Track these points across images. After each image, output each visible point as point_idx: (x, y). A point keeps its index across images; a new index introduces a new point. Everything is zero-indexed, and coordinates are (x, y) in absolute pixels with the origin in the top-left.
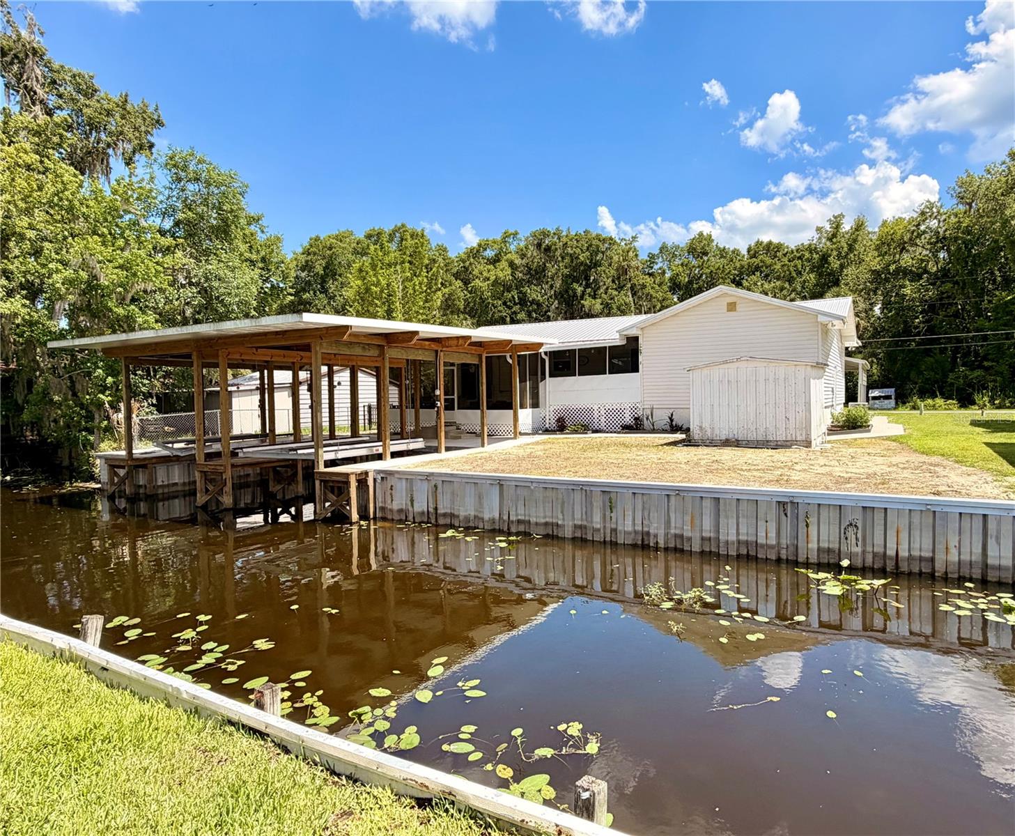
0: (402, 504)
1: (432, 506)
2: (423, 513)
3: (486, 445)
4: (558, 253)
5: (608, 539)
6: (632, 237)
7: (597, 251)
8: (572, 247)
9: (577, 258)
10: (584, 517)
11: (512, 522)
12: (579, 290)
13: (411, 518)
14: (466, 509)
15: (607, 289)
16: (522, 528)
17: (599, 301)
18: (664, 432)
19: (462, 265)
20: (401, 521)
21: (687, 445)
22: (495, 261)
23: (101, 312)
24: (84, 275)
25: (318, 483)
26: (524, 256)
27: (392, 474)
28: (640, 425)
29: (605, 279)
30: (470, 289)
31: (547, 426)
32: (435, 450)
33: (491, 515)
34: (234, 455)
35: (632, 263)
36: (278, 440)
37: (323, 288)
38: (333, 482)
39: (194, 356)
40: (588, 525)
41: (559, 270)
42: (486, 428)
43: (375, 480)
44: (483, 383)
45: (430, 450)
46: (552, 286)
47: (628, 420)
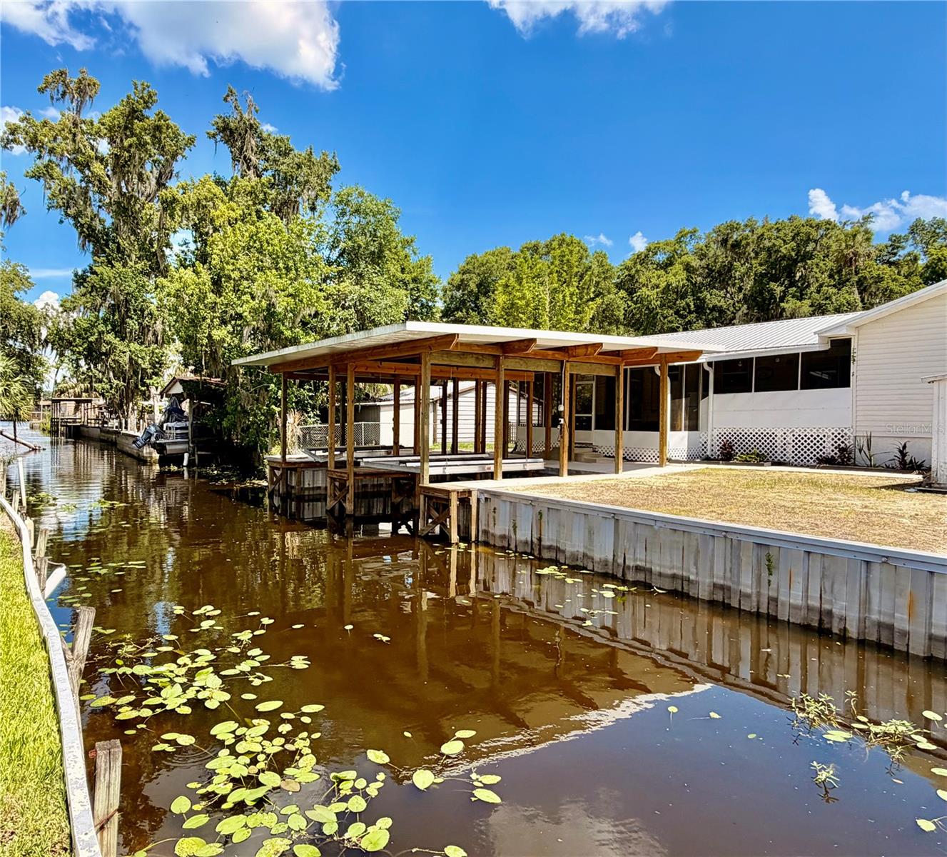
0: (505, 530)
1: (536, 536)
2: (526, 542)
3: (620, 471)
4: (749, 249)
5: (763, 610)
6: (864, 219)
7: (808, 240)
8: (770, 239)
9: (778, 251)
10: (728, 575)
11: (629, 567)
12: (778, 289)
13: (513, 546)
14: (574, 545)
15: (821, 286)
16: (641, 577)
17: (808, 302)
18: (889, 469)
19: (627, 273)
20: (503, 549)
21: (924, 491)
22: (666, 266)
23: (276, 334)
24: (264, 304)
25: (422, 497)
26: (703, 256)
27: (496, 495)
28: (849, 458)
29: (819, 275)
30: (635, 299)
31: (708, 453)
32: (557, 473)
33: (603, 557)
34: (357, 464)
35: (861, 250)
36: (401, 452)
37: (476, 306)
38: (437, 498)
39: (330, 371)
40: (733, 586)
41: (751, 269)
42: (621, 452)
43: (478, 500)
44: (619, 399)
45: (550, 473)
46: (740, 289)
47: (829, 450)
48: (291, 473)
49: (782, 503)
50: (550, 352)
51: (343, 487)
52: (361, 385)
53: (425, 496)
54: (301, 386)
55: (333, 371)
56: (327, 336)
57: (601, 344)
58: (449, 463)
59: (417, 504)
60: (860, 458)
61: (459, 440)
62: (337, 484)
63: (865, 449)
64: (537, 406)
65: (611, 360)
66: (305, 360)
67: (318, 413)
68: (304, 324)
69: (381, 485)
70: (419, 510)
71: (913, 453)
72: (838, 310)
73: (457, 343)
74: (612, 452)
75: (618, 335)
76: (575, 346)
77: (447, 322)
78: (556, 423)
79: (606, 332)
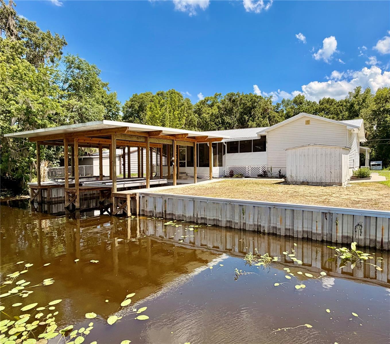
0: (151, 209)
1: (164, 210)
2: (160, 213)
3: (196, 182)
4: (238, 103)
5: (242, 228)
6: (270, 97)
7: (255, 102)
8: (244, 100)
9: (246, 105)
10: (231, 217)
11: (199, 218)
12: (247, 118)
13: (154, 215)
14: (179, 212)
15: (259, 118)
16: (203, 221)
17: (255, 123)
18: (276, 178)
19: (198, 107)
20: (150, 216)
21: (285, 184)
22: (212, 106)
23: (33, 122)
24: (24, 106)
25: (114, 198)
26: (223, 104)
27: (147, 195)
28: (266, 174)
29: (258, 114)
30: (201, 117)
31: (226, 174)
32: (172, 184)
33: (189, 215)
34: (81, 185)
35: (269, 107)
36: (104, 178)
37: (138, 116)
38: (120, 198)
39: (64, 141)
40: (233, 221)
41: (238, 110)
42: (196, 175)
43: (140, 197)
44: (195, 155)
45: (170, 184)
46: (235, 116)
47: (261, 172)
48: (44, 191)
49: (247, 190)
50: (168, 136)
51: (74, 196)
52: (83, 148)
53: (115, 197)
54: (49, 148)
55: (66, 141)
56: (62, 125)
57: (188, 134)
58: (126, 182)
59: (112, 201)
60: (269, 174)
61: (131, 172)
62: (71, 195)
63: (270, 171)
64: (164, 158)
65: (192, 140)
66: (50, 135)
67: (59, 161)
68: (50, 118)
69: (94, 194)
70: (112, 204)
71: (282, 173)
72: (263, 126)
73: (128, 131)
74: (193, 175)
75: (195, 131)
76: (178, 134)
77: (125, 122)
78: (171, 165)
79: (191, 130)
